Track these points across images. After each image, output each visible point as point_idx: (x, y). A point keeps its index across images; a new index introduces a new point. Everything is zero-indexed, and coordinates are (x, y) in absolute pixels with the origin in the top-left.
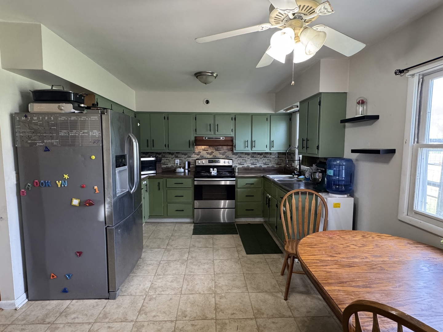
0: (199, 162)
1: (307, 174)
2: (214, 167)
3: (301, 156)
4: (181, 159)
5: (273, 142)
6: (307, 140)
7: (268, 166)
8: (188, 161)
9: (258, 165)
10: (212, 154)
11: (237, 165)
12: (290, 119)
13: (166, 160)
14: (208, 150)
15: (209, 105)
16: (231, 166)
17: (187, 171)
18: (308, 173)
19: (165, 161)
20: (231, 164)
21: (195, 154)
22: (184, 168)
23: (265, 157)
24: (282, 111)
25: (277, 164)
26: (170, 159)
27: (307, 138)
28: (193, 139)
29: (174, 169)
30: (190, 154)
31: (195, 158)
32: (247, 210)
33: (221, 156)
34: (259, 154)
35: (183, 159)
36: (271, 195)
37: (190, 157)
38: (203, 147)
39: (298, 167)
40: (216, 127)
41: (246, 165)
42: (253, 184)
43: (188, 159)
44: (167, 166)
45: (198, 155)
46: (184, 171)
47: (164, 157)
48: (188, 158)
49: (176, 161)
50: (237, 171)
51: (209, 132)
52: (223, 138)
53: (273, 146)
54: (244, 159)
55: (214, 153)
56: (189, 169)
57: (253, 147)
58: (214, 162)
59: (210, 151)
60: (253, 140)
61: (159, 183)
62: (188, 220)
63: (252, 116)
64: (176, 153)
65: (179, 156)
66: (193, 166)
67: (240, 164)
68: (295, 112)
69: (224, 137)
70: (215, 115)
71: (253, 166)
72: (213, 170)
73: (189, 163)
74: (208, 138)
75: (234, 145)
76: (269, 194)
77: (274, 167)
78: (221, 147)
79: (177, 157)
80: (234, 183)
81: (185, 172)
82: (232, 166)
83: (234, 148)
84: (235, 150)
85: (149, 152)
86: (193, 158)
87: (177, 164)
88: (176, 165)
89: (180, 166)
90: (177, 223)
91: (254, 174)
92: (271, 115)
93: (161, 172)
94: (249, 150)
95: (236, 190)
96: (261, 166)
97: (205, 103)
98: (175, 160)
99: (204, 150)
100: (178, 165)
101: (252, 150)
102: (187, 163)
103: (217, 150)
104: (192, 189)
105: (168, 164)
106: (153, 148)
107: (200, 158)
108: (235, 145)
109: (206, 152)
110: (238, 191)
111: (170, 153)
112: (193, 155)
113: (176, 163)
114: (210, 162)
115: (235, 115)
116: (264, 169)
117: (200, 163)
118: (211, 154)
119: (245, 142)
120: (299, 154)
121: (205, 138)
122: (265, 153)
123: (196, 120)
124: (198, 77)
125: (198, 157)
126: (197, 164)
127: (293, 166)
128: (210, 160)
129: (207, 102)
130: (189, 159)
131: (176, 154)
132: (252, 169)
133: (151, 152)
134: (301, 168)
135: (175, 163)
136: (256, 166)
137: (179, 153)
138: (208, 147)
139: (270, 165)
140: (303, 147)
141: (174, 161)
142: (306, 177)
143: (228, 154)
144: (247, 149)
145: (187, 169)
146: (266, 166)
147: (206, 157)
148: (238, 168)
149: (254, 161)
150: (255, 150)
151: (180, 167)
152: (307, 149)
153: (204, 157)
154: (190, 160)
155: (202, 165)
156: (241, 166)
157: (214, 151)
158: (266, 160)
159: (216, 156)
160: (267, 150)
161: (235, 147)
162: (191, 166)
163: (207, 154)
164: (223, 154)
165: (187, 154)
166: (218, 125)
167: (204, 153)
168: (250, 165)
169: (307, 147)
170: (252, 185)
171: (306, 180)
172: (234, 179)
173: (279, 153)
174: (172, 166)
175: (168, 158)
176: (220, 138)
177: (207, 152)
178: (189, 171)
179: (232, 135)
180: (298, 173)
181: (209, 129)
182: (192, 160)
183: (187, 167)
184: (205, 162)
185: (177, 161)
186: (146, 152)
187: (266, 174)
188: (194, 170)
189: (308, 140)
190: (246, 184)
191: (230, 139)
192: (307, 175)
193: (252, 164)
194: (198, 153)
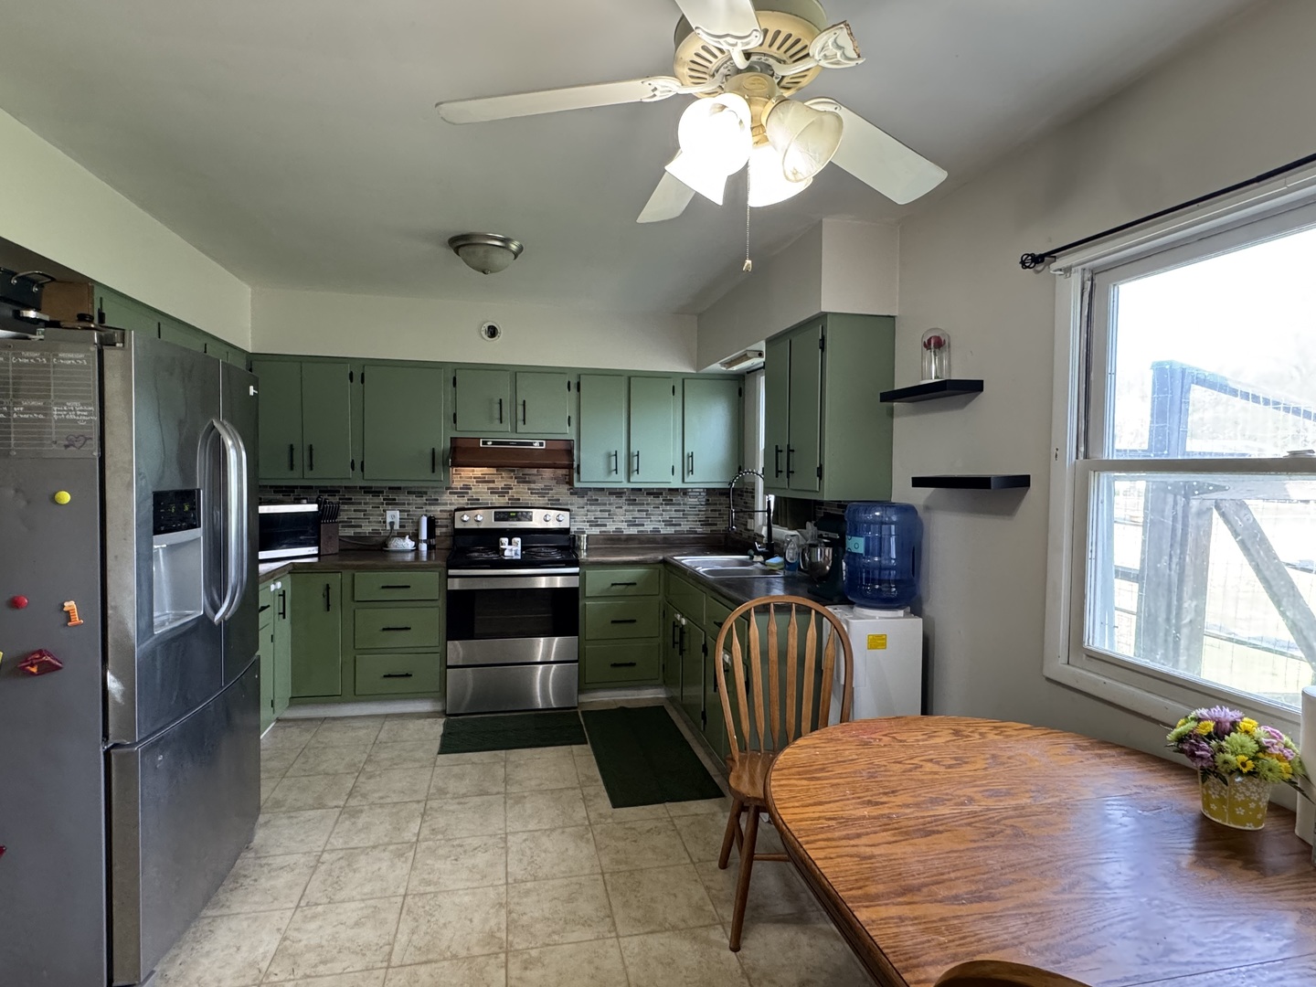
0: (466, 518)
1: (791, 551)
2: (511, 534)
3: (772, 498)
4: (406, 508)
5: (692, 456)
6: (790, 451)
7: (678, 528)
8: (429, 514)
9: (648, 527)
10: (508, 493)
11: (585, 526)
12: (740, 393)
13: (355, 511)
14: (494, 482)
15: (496, 340)
16: (567, 531)
17: (424, 547)
18: (793, 549)
19: (353, 515)
20: (565, 525)
21: (450, 493)
22: (415, 537)
23: (669, 502)
24: (716, 367)
25: (705, 523)
26: (369, 508)
27: (789, 446)
28: (444, 444)
29: (381, 540)
30: (435, 492)
31: (451, 504)
32: (615, 665)
33: (535, 499)
34: (655, 493)
35: (412, 508)
36: (686, 618)
37: (435, 502)
38: (478, 471)
39: (764, 531)
40: (520, 408)
41: (611, 528)
42: (634, 584)
43: (428, 508)
44: (358, 530)
45: (461, 494)
46: (417, 546)
47: (349, 501)
48: (430, 504)
49: (389, 513)
50: (584, 545)
51: (496, 425)
52: (541, 444)
53: (692, 471)
54: (607, 507)
55: (512, 489)
56: (433, 541)
57: (633, 472)
58: (513, 517)
59: (500, 484)
60: (634, 450)
61: (328, 588)
62: (425, 706)
63: (629, 378)
64: (390, 488)
65: (400, 498)
66: (444, 530)
67: (594, 524)
68: (752, 372)
69: (544, 442)
70: (515, 374)
71: (633, 531)
72: (510, 544)
73: (432, 523)
74: (494, 443)
75: (575, 466)
76: (681, 613)
77: (696, 533)
78: (535, 471)
79: (392, 503)
80: (574, 582)
81: (417, 550)
82: (569, 529)
83: (575, 475)
84: (579, 480)
85: (296, 487)
86: (446, 504)
87: (392, 524)
88: (388, 528)
89: (403, 530)
90: (387, 716)
91: (638, 555)
92: (684, 378)
93: (337, 551)
94: (619, 482)
95: (581, 604)
96: (656, 531)
97: (483, 333)
98: (384, 511)
99: (481, 480)
100: (397, 527)
101: (629, 481)
102: (424, 520)
103: (522, 480)
104: (441, 604)
105: (361, 526)
106: (308, 474)
107: (470, 506)
108: (579, 466)
109: (486, 486)
110: (589, 606)
111: (367, 490)
112: (447, 497)
113: (389, 520)
114: (498, 517)
115: (579, 376)
116: (665, 538)
117: (467, 520)
118: (502, 493)
119: (609, 456)
120: (766, 492)
121: (485, 443)
122: (670, 490)
123: (455, 384)
124: (460, 251)
125: (463, 501)
126: (458, 525)
127: (749, 527)
128: (500, 512)
129: (492, 332)
130: (432, 508)
131: (390, 494)
132: (630, 538)
133: (302, 487)
134: (774, 535)
135: (385, 522)
136: (641, 528)
137: (399, 488)
138: (493, 471)
139: (685, 527)
140: (778, 472)
141: (383, 515)
142: (788, 560)
143: (557, 493)
144: (614, 477)
145: (425, 541)
146: (671, 530)
147: (488, 503)
148: (587, 537)
149: (637, 514)
150: (640, 480)
151: (402, 536)
152: (788, 477)
153: (480, 504)
154: (436, 511)
155: (474, 526)
156: (596, 531)
157: (513, 483)
158: (670, 512)
159: (519, 499)
160: (676, 483)
161: (579, 473)
162: (438, 531)
163: (491, 493)
164: (542, 495)
165: (426, 493)
166: (524, 405)
167: (481, 491)
168: (623, 526)
169: (789, 472)
170: (630, 587)
171: (788, 569)
172: (576, 570)
173: (709, 491)
174: (376, 532)
175: (362, 507)
176: (531, 444)
177: (491, 485)
178: (430, 547)
179: (570, 433)
180: (764, 549)
181: (498, 416)
182: (441, 511)
183: (424, 535)
184: (484, 519)
185: (393, 516)
186: (286, 487)
187: (672, 554)
188: (448, 543)
189: (793, 451)
190: (613, 585)
191: (562, 446)
192: (791, 555)
193: (632, 524)
194: (461, 488)
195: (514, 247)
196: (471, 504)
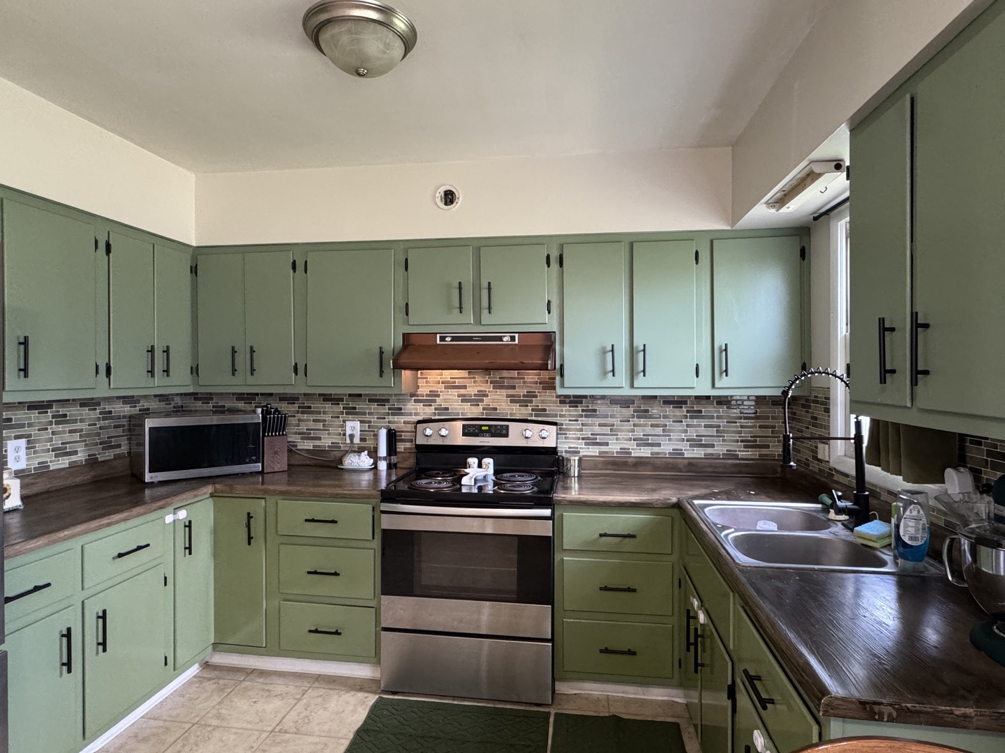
0: (429, 432)
1: (912, 523)
2: (480, 452)
3: (866, 422)
4: (367, 418)
5: (726, 350)
6: (918, 326)
7: (710, 451)
8: (393, 426)
9: (666, 448)
10: (482, 401)
11: (580, 445)
12: (803, 253)
13: (314, 421)
14: (465, 387)
15: (454, 208)
16: (553, 451)
17: (383, 466)
18: (917, 519)
19: (312, 425)
20: (550, 443)
21: (416, 401)
22: (373, 453)
23: (697, 414)
25: (749, 444)
26: (328, 418)
27: (914, 316)
28: (393, 341)
29: (338, 454)
30: (398, 401)
31: (416, 414)
32: (605, 651)
33: (517, 411)
34: (668, 401)
35: (374, 419)
36: (707, 613)
37: (398, 411)
38: (448, 374)
40: (485, 293)
41: (614, 447)
42: (634, 536)
43: (391, 418)
44: (317, 443)
45: (428, 403)
46: (375, 463)
47: (306, 410)
48: (393, 414)
49: (349, 424)
50: (575, 471)
51: (455, 317)
52: (513, 339)
53: (726, 371)
54: (610, 420)
55: (487, 396)
56: (394, 459)
57: (638, 373)
58: (485, 431)
59: (472, 390)
60: (638, 343)
61: (249, 517)
63: (631, 245)
64: (350, 395)
65: (360, 406)
66: (408, 445)
67: (591, 442)
68: (824, 216)
69: (517, 335)
70: (478, 247)
71: (645, 452)
72: (480, 466)
73: (392, 437)
74: (454, 339)
75: (558, 366)
76: (701, 600)
77: (736, 457)
78: (515, 373)
79: (351, 411)
80: (544, 529)
81: (375, 468)
82: (556, 448)
83: (558, 378)
84: (562, 386)
85: (257, 394)
86: (410, 414)
87: (352, 436)
88: (348, 441)
89: (363, 444)
90: (319, 678)
91: (641, 490)
92: (713, 239)
93: (286, 468)
94: (619, 385)
95: (557, 557)
96: (678, 453)
97: (438, 200)
98: (344, 421)
99: (450, 386)
100: (357, 440)
101: (632, 386)
102: (383, 434)
103: (498, 385)
104: (377, 544)
105: (319, 439)
106: (251, 380)
107: (437, 417)
108: (562, 366)
109: (455, 392)
110: (568, 563)
111: (327, 398)
112: (410, 406)
113: (348, 432)
114: (467, 432)
115: (562, 247)
116: (690, 464)
117: (431, 435)
118: (475, 401)
119: (604, 352)
120: (856, 406)
121: (442, 339)
122: (697, 397)
123: (406, 269)
125: (426, 412)
126: (421, 441)
127: (820, 456)
128: (469, 426)
129: (449, 198)
130: (396, 418)
131: (349, 402)
132: (640, 463)
133: (262, 394)
135: (344, 435)
136: (656, 449)
137: (360, 395)
138: (464, 373)
139: (720, 449)
140: (886, 373)
141: (343, 426)
142: (906, 539)
143: (543, 402)
144: (610, 381)
145: (385, 459)
146: (699, 453)
147: (458, 414)
148: (580, 460)
149: (649, 430)
150: (649, 384)
151: (360, 451)
152: (914, 382)
153: (448, 414)
154: (399, 422)
155: (439, 442)
156: (594, 451)
157: (488, 388)
158: (699, 428)
159: (495, 409)
160: (702, 387)
161: (562, 375)
162: (401, 447)
163: (462, 401)
164: (524, 402)
165: (388, 401)
166: (489, 288)
167: (451, 400)
168: (631, 446)
169: (917, 373)
170: (627, 540)
171: (904, 557)
172: (547, 512)
173: (760, 400)
174: (335, 446)
175: (322, 417)
176: (500, 339)
177: (462, 391)
178: (390, 466)
179: (550, 323)
180: (849, 504)
181: (457, 304)
182: (405, 423)
183: (383, 451)
184: (454, 435)
185: (354, 427)
186: (248, 394)
187: (690, 493)
188: (411, 462)
189: (926, 326)
190: (601, 535)
191: (538, 341)
192: (912, 530)
193: (643, 442)
194: (427, 395)
195: (400, 24)
196: (439, 415)
